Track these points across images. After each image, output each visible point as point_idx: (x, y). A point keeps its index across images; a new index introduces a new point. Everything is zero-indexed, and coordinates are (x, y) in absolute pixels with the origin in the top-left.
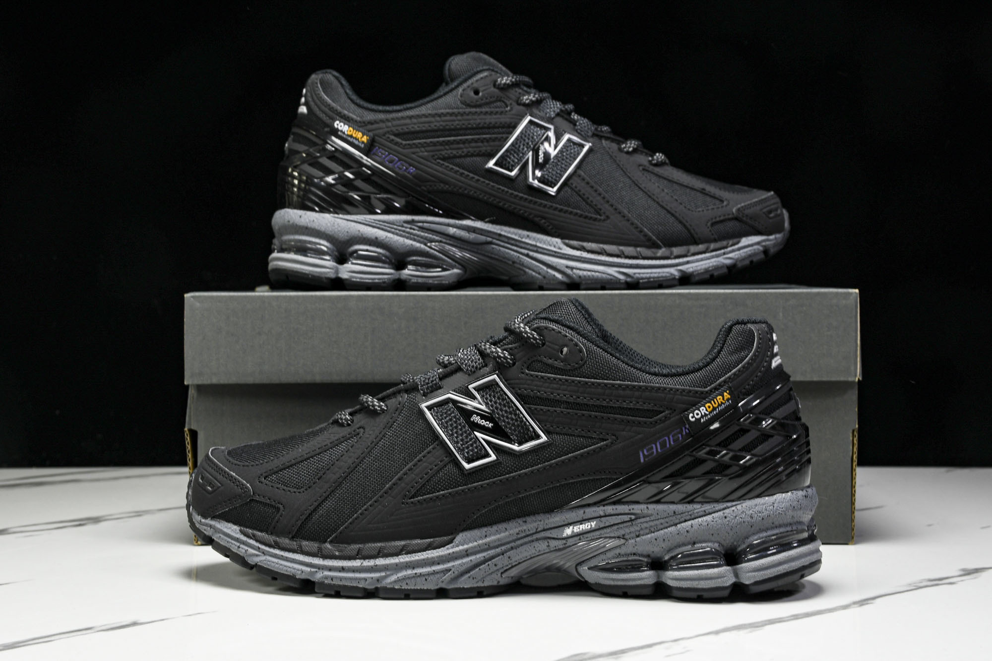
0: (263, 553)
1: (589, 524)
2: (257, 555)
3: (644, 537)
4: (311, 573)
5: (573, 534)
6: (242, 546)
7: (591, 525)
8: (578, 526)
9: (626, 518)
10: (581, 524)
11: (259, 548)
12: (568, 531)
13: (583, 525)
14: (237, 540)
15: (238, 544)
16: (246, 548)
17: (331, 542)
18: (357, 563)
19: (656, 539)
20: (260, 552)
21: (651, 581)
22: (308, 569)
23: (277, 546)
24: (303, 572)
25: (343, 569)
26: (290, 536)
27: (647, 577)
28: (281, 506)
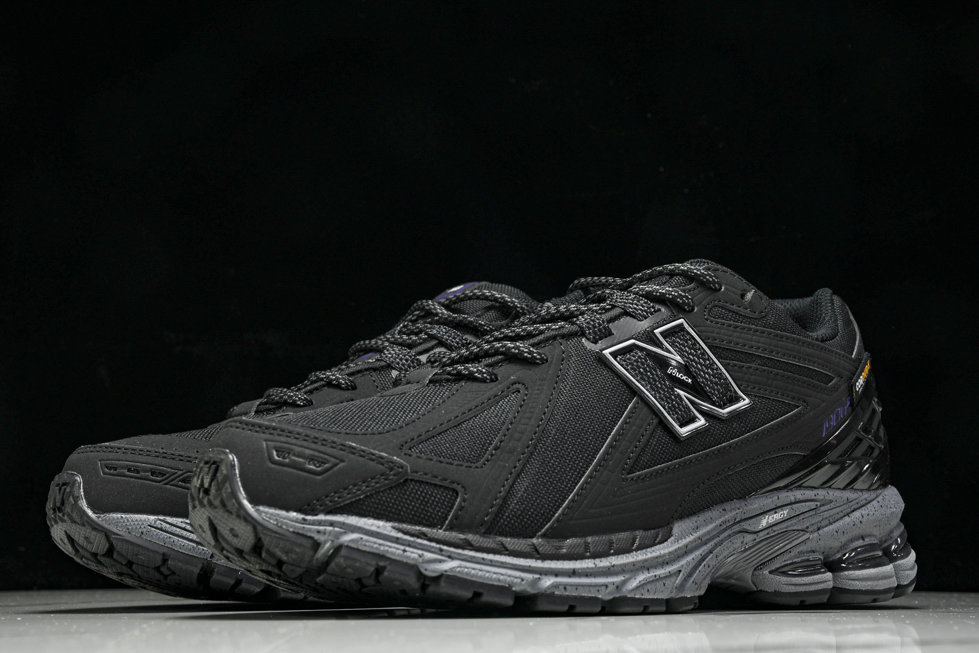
0: (449, 557)
1: (782, 512)
2: (440, 561)
3: (825, 529)
4: (535, 582)
5: (768, 526)
6: (407, 549)
7: (784, 514)
8: (772, 516)
9: (812, 505)
10: (776, 513)
11: (441, 550)
12: (764, 522)
13: (777, 514)
14: (397, 540)
15: (402, 547)
16: (420, 552)
17: (544, 536)
18: (587, 564)
19: (837, 532)
20: (442, 555)
21: (830, 585)
22: (529, 576)
23: (467, 545)
24: (523, 580)
25: (574, 573)
26: (483, 531)
27: (826, 579)
28: (459, 488)
